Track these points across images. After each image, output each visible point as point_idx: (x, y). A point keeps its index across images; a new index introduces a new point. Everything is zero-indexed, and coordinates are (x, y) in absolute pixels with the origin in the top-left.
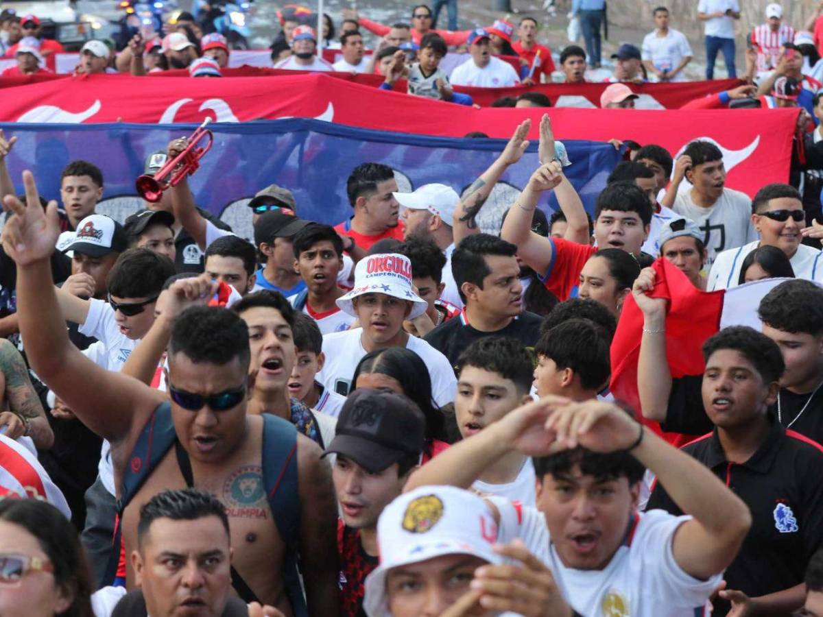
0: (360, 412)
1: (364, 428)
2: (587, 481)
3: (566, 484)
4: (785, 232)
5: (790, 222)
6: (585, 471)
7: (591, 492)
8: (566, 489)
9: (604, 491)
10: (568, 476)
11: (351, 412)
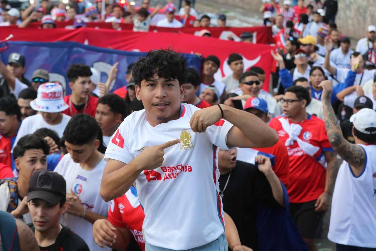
0: (42, 180)
1: (45, 187)
2: (161, 81)
3: (152, 83)
4: (253, 90)
5: (254, 85)
6: (160, 76)
7: (163, 86)
8: (152, 85)
9: (169, 85)
10: (152, 79)
11: (38, 181)
